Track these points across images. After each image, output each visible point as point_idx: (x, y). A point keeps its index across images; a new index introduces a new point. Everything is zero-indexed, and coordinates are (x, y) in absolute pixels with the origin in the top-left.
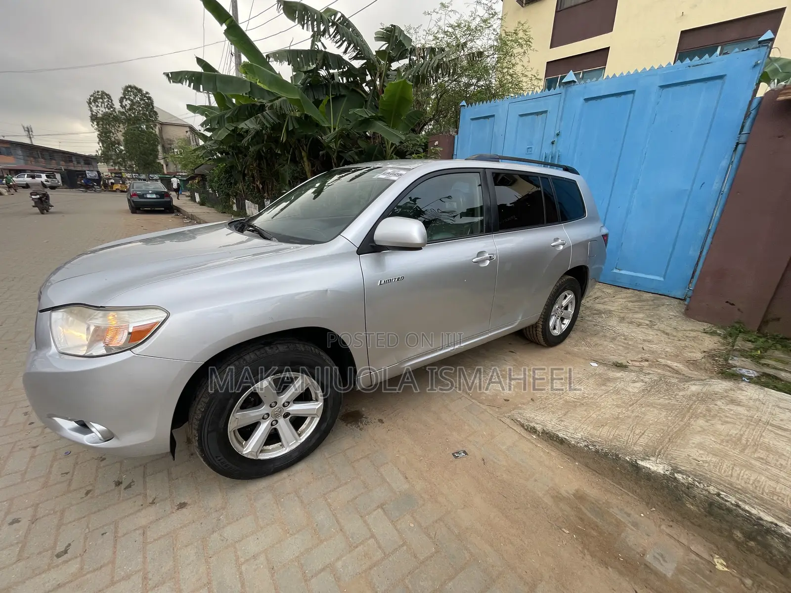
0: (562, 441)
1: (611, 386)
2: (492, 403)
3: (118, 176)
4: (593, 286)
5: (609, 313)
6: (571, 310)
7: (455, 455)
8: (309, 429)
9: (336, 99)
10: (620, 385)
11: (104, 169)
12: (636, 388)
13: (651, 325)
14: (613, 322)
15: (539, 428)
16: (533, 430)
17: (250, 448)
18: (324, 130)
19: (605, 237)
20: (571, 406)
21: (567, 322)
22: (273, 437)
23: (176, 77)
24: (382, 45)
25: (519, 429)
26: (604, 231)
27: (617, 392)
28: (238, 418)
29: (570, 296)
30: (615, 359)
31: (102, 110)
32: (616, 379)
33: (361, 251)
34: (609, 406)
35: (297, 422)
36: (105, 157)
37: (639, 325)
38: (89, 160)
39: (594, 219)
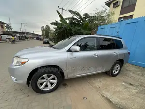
0: (111, 101)
1: (128, 89)
2: (96, 87)
3: (43, 38)
4: (125, 64)
5: (130, 71)
6: (119, 69)
7: (84, 98)
8: (54, 86)
9: (75, 26)
10: (130, 89)
11: (42, 37)
12: (135, 91)
13: (142, 76)
14: (131, 73)
15: (105, 96)
16: (104, 97)
17: (41, 87)
18: (72, 31)
19: (129, 53)
20: (115, 92)
21: (118, 71)
22: (46, 86)
23: (52, 24)
24: (84, 16)
25: (101, 95)
26: (129, 52)
27: (129, 91)
28: (40, 81)
29: (119, 66)
30: (130, 82)
31: (43, 29)
32: (130, 88)
33: (67, 52)
34: (126, 95)
35: (52, 84)
36: (42, 35)
37: (138, 75)
38: (40, 36)
39: (126, 49)
